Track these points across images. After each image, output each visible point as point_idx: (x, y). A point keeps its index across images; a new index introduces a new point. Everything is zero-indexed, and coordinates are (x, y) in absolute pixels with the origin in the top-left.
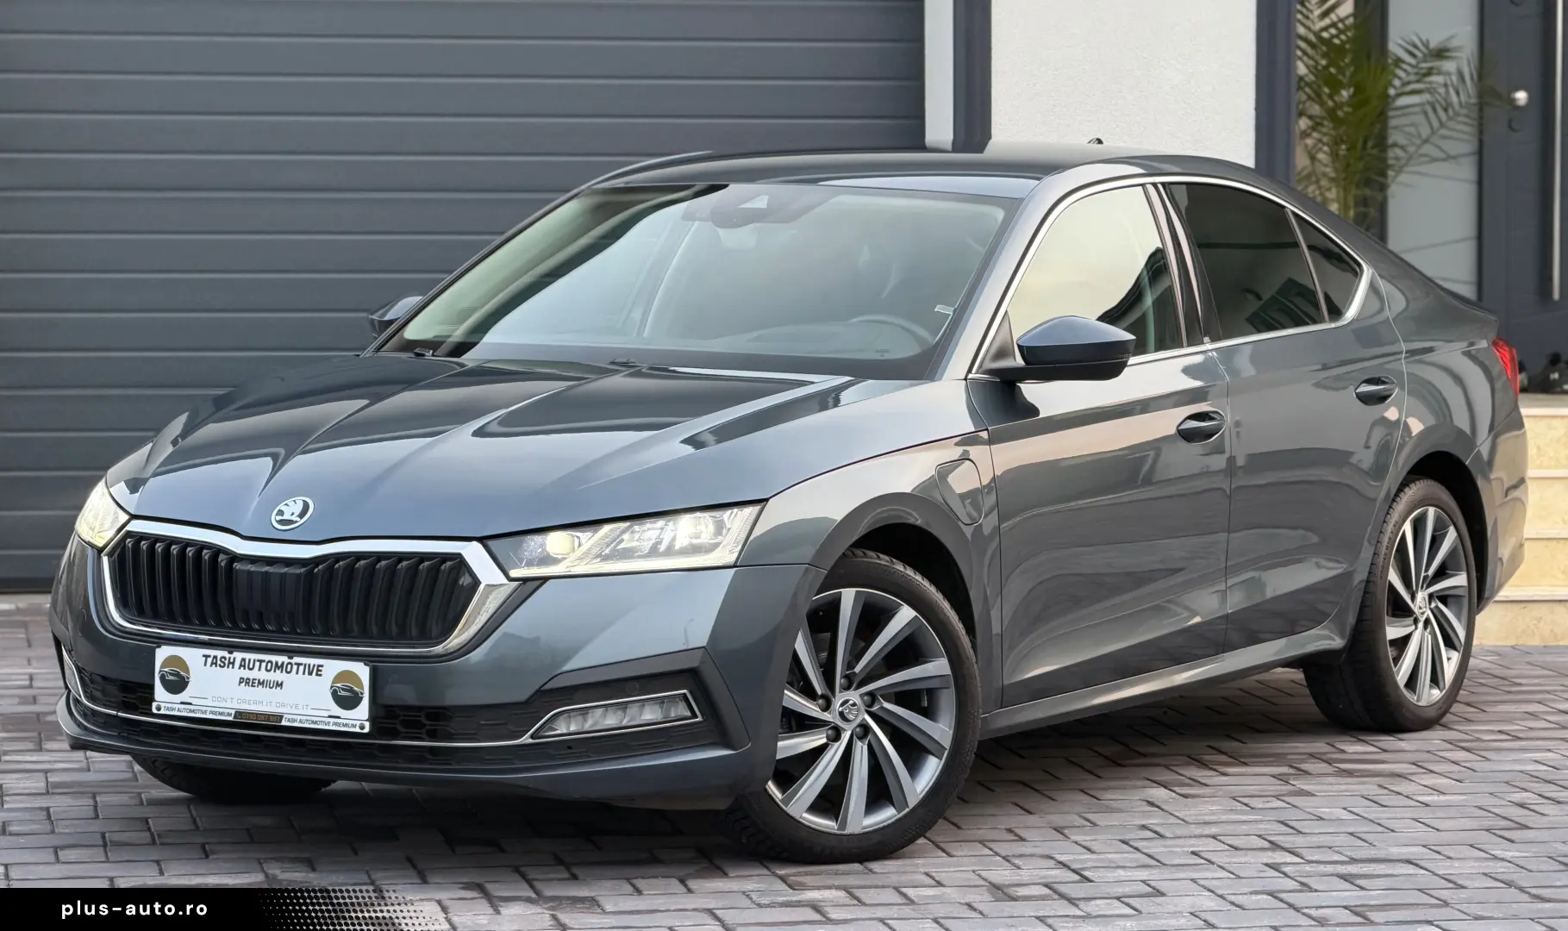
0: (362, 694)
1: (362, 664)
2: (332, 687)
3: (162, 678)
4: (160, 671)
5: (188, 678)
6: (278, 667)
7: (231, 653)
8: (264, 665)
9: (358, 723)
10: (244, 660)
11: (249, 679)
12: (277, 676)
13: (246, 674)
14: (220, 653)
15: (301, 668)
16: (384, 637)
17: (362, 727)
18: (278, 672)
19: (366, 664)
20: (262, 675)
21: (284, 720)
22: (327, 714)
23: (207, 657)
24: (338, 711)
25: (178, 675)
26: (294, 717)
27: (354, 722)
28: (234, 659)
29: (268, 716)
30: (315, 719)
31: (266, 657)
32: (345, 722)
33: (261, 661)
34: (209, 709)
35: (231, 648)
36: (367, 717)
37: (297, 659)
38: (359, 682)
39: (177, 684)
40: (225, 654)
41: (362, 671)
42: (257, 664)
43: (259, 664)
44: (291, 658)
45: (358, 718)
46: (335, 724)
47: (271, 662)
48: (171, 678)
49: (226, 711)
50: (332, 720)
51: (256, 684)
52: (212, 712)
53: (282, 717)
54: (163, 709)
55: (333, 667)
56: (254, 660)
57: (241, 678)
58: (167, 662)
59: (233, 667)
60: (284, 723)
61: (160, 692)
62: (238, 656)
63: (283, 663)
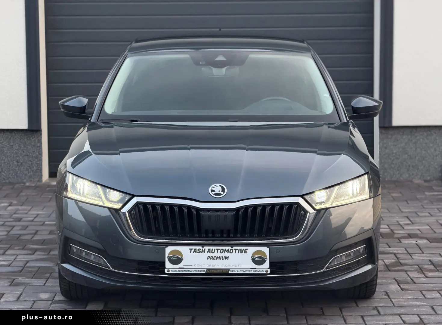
0: (266, 259)
1: (266, 247)
2: (252, 257)
6: (227, 251)
7: (203, 247)
8: (219, 251)
9: (265, 270)
11: (212, 257)
12: (226, 255)
13: (211, 255)
14: (197, 248)
15: (237, 251)
16: (276, 236)
17: (267, 271)
18: (226, 253)
19: (267, 247)
20: (219, 255)
21: (230, 271)
22: (250, 267)
23: (191, 249)
24: (254, 266)
26: (235, 270)
27: (263, 270)
28: (205, 249)
29: (223, 270)
30: (245, 270)
31: (221, 248)
32: (259, 270)
33: (218, 250)
34: (193, 270)
35: (203, 245)
37: (235, 248)
38: (265, 255)
39: (177, 260)
40: (201, 248)
43: (217, 251)
45: (265, 268)
46: (254, 271)
47: (223, 249)
50: (253, 270)
51: (216, 258)
53: (229, 270)
54: (170, 271)
55: (252, 250)
56: (215, 249)
57: (208, 257)
58: (171, 253)
59: (204, 253)
60: (230, 272)
61: (168, 265)
62: (207, 248)
63: (228, 249)
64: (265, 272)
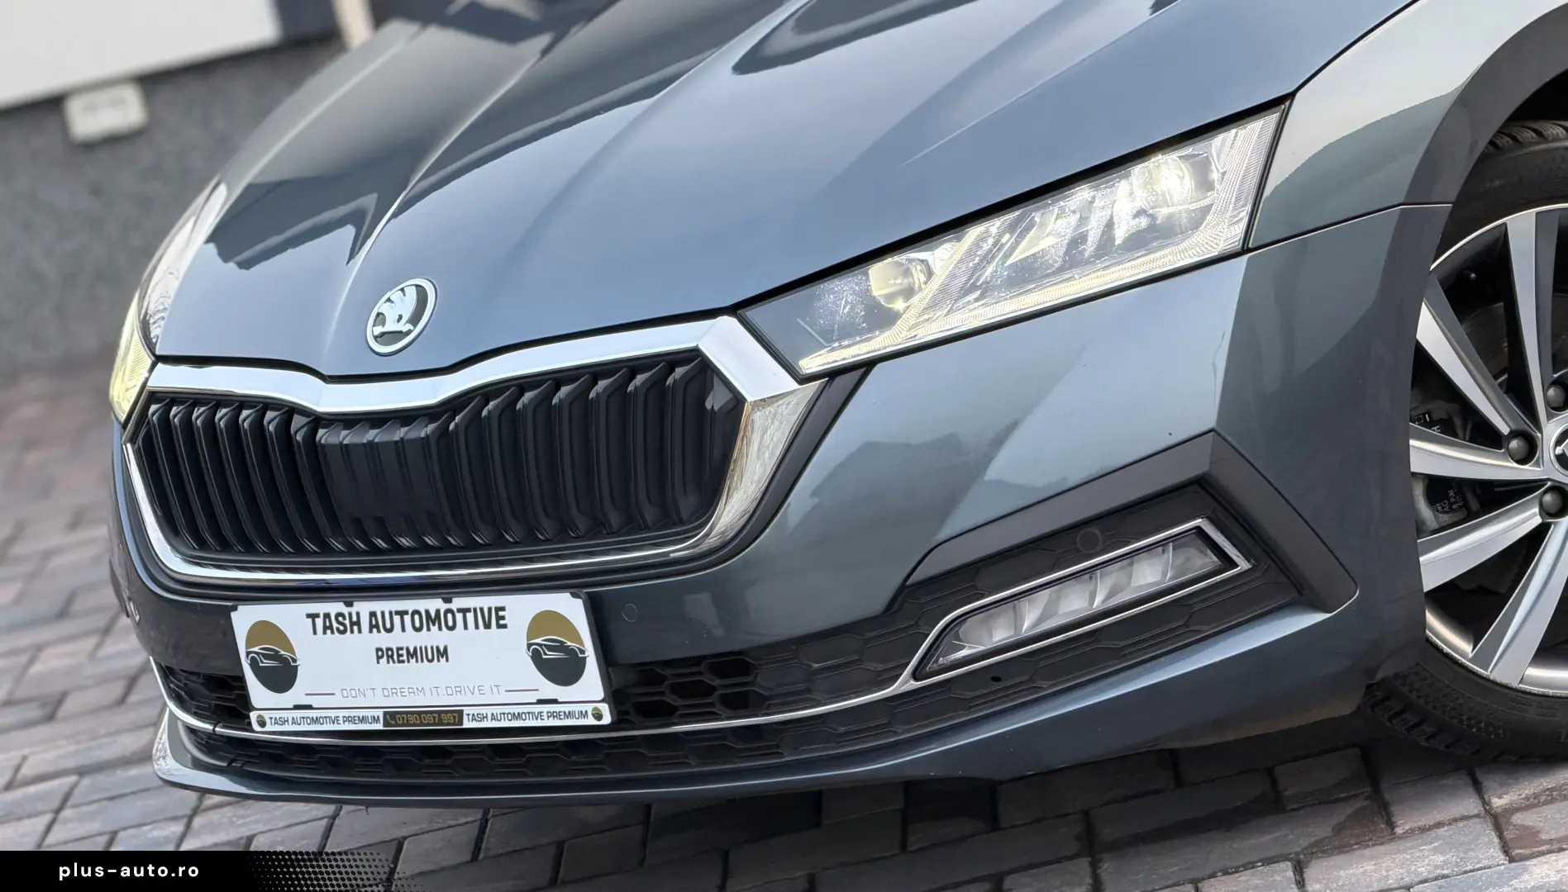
0: (583, 652)
2: (529, 646)
3: (254, 664)
4: (248, 654)
5: (295, 661)
6: (433, 619)
9: (589, 708)
10: (373, 614)
12: (434, 637)
13: (384, 640)
15: (470, 616)
18: (434, 628)
19: (574, 595)
22: (534, 698)
25: (276, 656)
26: (483, 710)
29: (439, 714)
30: (517, 710)
31: (409, 605)
33: (402, 614)
34: (341, 713)
36: (601, 695)
37: (458, 603)
39: (281, 675)
41: (571, 608)
42: (397, 619)
44: (448, 600)
48: (267, 663)
49: (369, 713)
50: (546, 708)
51: (405, 658)
52: (347, 719)
57: (378, 650)
59: (360, 631)
60: (467, 724)
63: (438, 612)
64: (590, 721)
